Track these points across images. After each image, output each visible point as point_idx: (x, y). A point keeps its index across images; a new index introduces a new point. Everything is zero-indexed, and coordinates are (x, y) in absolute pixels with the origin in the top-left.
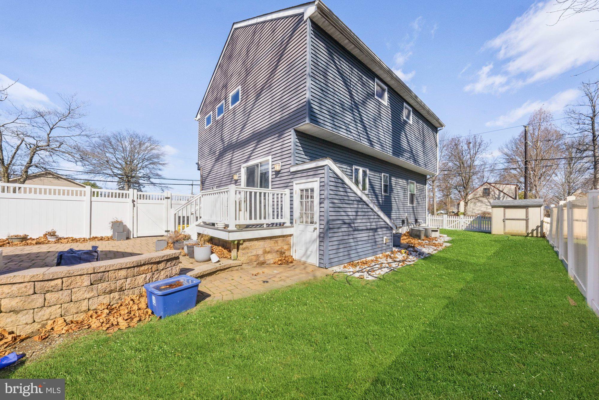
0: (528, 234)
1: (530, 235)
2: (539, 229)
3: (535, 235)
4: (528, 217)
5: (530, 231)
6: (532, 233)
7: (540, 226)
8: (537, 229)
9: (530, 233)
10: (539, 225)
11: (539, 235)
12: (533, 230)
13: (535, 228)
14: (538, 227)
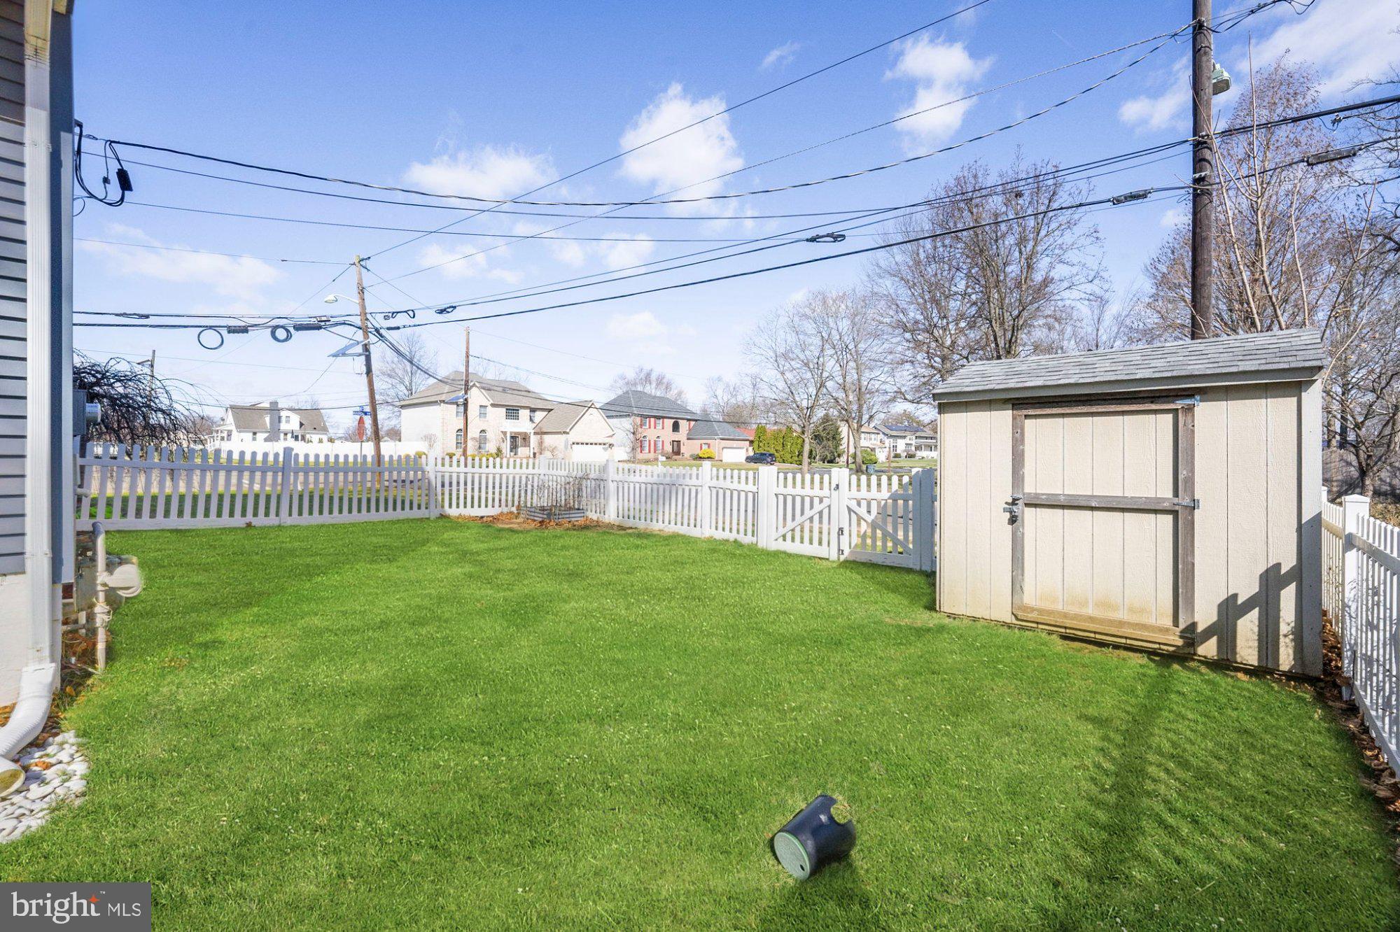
0: (1191, 637)
1: (1209, 649)
2: (1288, 597)
3: (1248, 652)
4: (1190, 481)
5: (1205, 614)
6: (1224, 629)
7: (1297, 574)
8: (1266, 599)
9: (1208, 633)
10: (1288, 562)
11: (1286, 659)
12: (1230, 609)
13: (1247, 588)
14: (1272, 580)
